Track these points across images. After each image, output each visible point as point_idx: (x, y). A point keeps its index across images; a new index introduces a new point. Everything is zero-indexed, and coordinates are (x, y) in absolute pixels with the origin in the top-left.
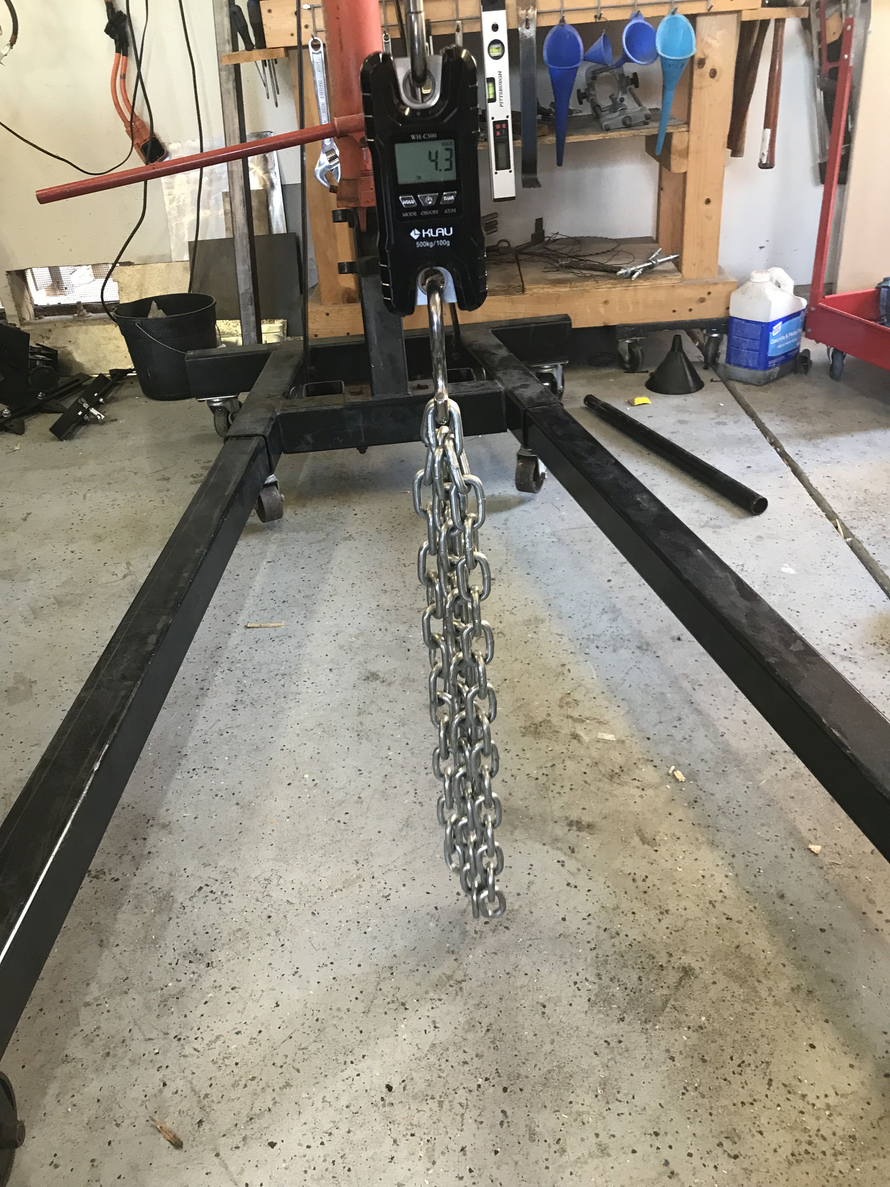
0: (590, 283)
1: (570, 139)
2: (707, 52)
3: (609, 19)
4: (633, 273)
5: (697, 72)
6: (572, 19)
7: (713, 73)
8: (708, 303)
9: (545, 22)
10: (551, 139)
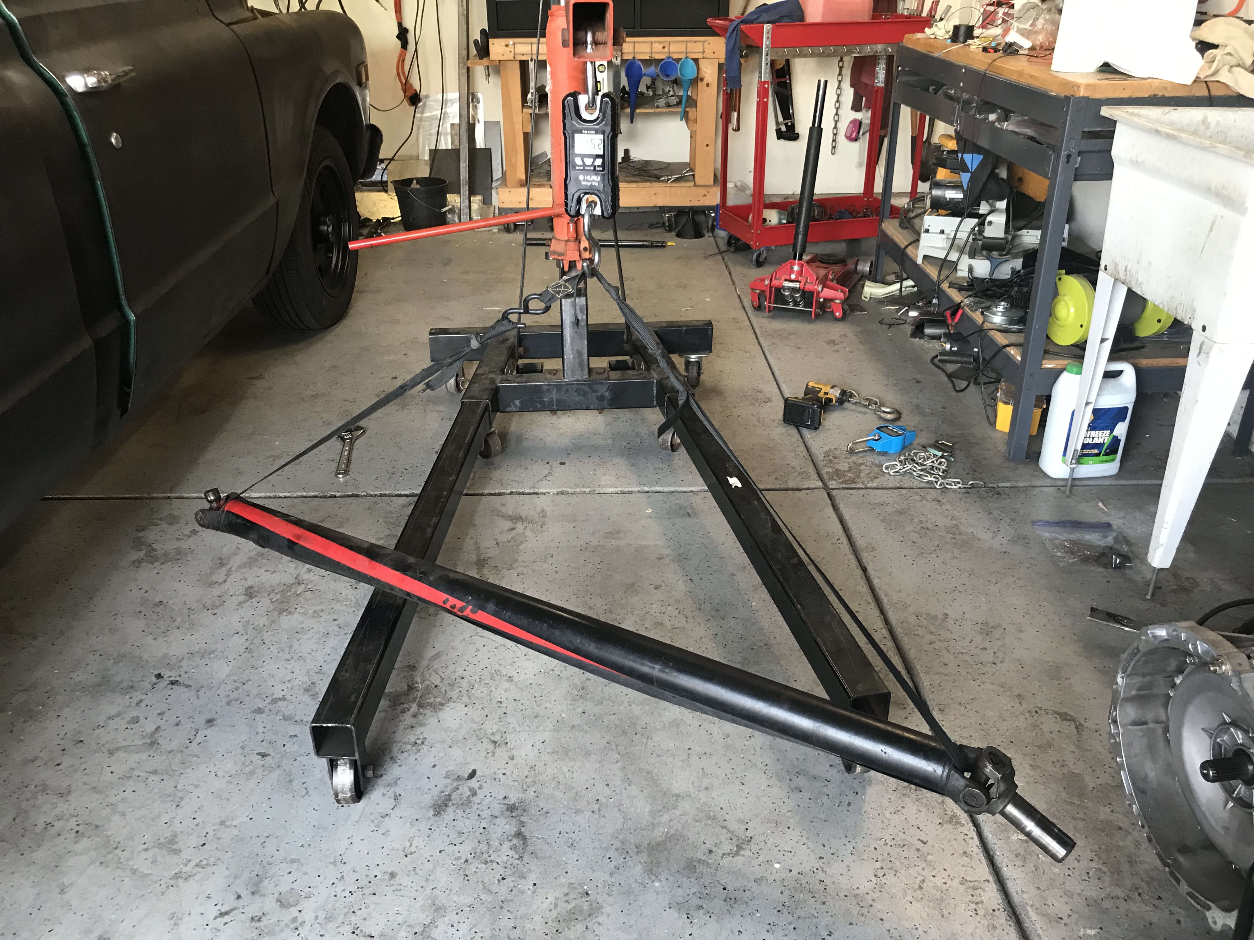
0: (648, 184)
1: (638, 111)
2: (704, 75)
3: (657, 58)
4: (669, 179)
5: (700, 84)
6: (639, 57)
7: (708, 85)
8: (708, 197)
9: (625, 57)
10: (628, 111)
